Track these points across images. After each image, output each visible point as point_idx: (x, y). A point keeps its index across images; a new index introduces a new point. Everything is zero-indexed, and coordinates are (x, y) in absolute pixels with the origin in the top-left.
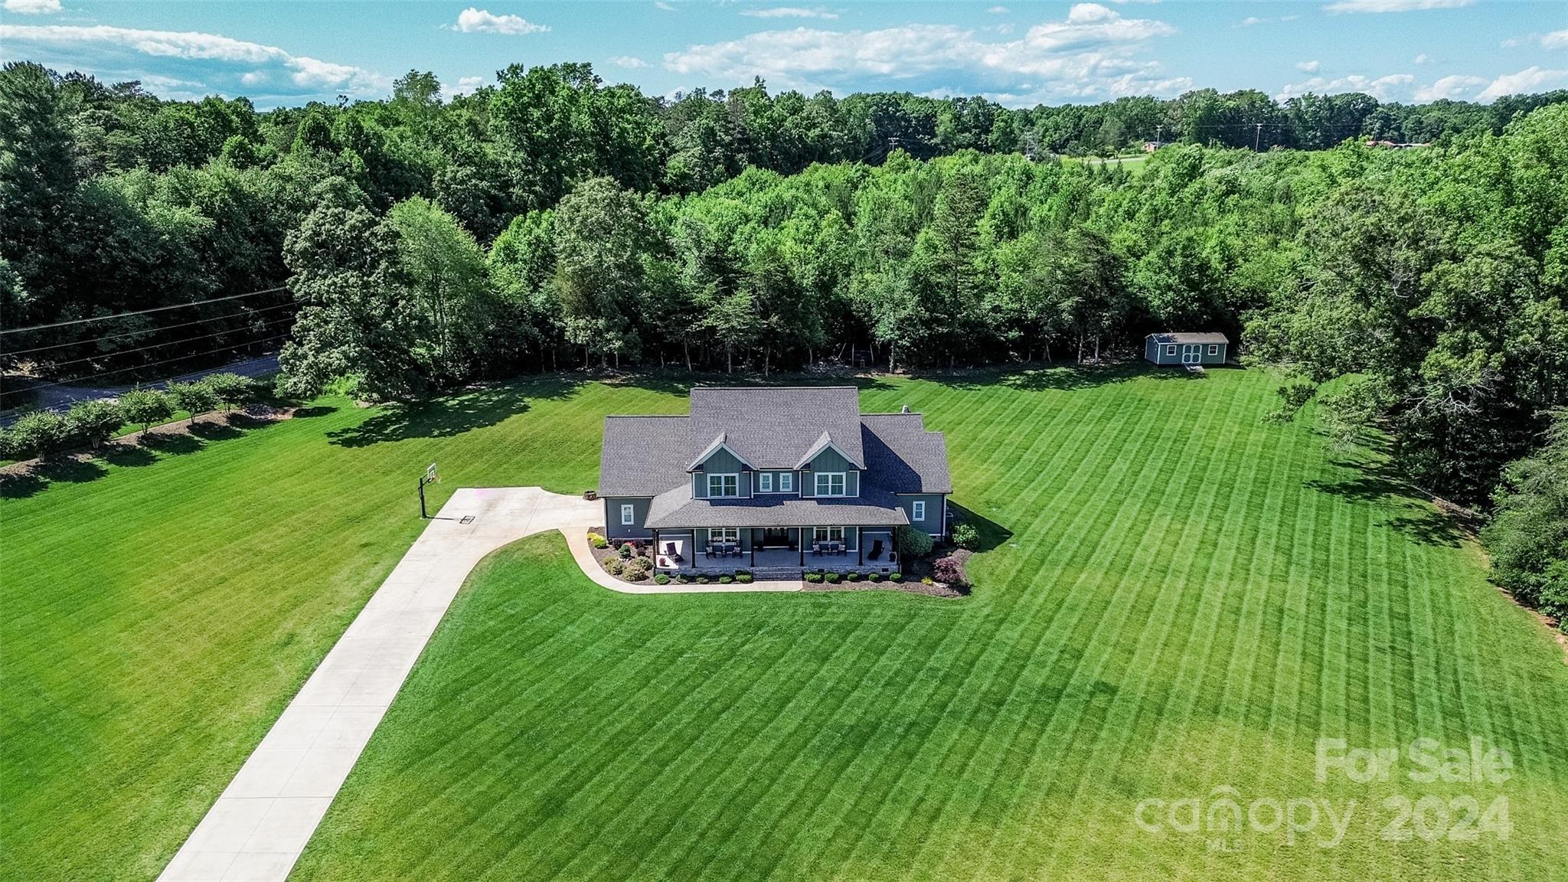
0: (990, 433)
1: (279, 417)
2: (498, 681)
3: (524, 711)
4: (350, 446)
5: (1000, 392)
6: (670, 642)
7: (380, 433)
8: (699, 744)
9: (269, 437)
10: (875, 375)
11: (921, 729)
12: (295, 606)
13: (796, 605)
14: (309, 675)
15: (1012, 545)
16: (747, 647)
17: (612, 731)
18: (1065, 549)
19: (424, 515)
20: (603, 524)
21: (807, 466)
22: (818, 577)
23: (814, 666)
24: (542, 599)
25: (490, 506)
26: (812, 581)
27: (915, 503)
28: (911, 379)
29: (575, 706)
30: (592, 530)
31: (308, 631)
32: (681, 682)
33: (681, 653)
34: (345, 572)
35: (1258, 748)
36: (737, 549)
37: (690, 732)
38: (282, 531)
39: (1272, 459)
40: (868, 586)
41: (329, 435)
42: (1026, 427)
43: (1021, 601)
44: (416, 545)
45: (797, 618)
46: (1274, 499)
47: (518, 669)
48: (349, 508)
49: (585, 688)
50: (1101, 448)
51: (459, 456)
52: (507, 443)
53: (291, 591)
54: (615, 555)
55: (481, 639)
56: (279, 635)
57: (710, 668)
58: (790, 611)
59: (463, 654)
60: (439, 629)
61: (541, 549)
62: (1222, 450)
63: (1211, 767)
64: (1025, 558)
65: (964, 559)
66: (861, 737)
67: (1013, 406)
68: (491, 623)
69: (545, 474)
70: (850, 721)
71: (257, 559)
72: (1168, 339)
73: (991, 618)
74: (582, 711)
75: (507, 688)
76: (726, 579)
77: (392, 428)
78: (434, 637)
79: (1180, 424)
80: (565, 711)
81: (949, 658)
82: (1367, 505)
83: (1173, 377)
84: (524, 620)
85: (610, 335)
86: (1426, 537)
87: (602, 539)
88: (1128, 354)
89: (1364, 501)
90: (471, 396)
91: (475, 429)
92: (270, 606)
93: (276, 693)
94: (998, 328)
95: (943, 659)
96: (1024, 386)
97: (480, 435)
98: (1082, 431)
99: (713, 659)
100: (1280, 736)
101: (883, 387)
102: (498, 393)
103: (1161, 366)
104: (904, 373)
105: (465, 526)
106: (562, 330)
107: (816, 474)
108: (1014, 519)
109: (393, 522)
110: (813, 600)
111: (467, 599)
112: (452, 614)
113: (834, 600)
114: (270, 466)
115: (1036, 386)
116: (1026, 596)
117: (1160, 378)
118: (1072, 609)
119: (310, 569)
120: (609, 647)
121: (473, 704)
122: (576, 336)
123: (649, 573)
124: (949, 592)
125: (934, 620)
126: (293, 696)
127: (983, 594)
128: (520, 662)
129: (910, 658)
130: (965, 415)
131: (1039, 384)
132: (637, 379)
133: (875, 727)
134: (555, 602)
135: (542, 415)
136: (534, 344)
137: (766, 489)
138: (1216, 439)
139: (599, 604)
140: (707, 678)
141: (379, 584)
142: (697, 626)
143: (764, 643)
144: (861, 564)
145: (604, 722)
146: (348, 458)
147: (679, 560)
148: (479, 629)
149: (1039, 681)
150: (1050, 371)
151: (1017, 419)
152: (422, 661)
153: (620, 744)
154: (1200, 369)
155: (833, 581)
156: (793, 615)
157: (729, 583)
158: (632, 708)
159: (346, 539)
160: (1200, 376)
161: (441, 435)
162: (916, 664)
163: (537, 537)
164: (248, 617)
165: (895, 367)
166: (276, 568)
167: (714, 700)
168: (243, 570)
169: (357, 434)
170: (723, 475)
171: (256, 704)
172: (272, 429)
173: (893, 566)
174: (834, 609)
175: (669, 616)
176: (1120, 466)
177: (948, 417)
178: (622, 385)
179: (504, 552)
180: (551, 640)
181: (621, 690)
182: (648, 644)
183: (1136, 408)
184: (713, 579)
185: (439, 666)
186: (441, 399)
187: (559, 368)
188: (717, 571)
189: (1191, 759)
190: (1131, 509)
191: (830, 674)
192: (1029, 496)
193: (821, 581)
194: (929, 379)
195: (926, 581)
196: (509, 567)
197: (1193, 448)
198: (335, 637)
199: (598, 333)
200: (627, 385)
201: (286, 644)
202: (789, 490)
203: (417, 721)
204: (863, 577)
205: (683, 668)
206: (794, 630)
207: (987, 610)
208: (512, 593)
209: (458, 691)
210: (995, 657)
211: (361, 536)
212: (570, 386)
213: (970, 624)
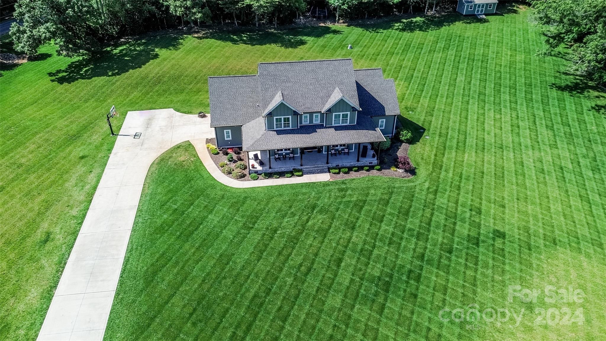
0: (394, 60)
1: (20, 61)
2: (177, 263)
3: (196, 286)
4: (62, 83)
5: (392, 33)
6: (268, 223)
7: (78, 73)
8: (299, 301)
9: (16, 76)
10: (329, 25)
11: (415, 275)
12: (47, 209)
13: (330, 191)
14: (64, 268)
15: (427, 137)
16: (310, 223)
17: (250, 295)
18: (453, 137)
19: (113, 134)
20: (213, 136)
21: (330, 111)
22: (337, 171)
23: (348, 234)
24: (191, 195)
25: (148, 123)
26: (334, 173)
27: (380, 120)
28: (348, 26)
29: (225, 278)
30: (208, 141)
31: (57, 230)
32: (280, 253)
33: (275, 231)
34: (73, 181)
36: (291, 155)
37: (293, 292)
38: (32, 147)
39: (530, 71)
40: (363, 174)
41: (50, 74)
42: (410, 55)
43: (442, 176)
44: (112, 156)
45: (332, 200)
46: (536, 96)
47: (187, 251)
48: (69, 128)
49: (228, 263)
50: (448, 67)
51: (125, 88)
52: (149, 79)
53: (43, 197)
54: (225, 159)
55: (161, 230)
56: (39, 235)
57: (293, 241)
58: (328, 195)
60: (136, 223)
61: (182, 157)
62: (505, 66)
64: (436, 146)
65: (406, 150)
66: (385, 285)
67: (401, 42)
68: (165, 216)
69: (174, 98)
71: (20, 171)
73: (431, 190)
74: (229, 281)
75: (183, 268)
76: (289, 175)
77: (85, 69)
78: (134, 230)
79: (482, 51)
80: (220, 282)
82: (579, 97)
83: (473, 22)
84: (183, 213)
85: (194, 10)
87: (214, 147)
88: (448, 9)
89: (578, 95)
90: (125, 47)
91: (131, 71)
92: (31, 210)
93: (46, 284)
96: (403, 30)
97: (134, 74)
98: (438, 56)
99: (293, 233)
100: (588, 256)
101: (335, 32)
102: (139, 45)
103: (465, 16)
104: (343, 23)
105: (137, 141)
106: (168, 7)
107: (334, 114)
108: (422, 118)
109: (96, 139)
110: (337, 187)
111: (148, 198)
112: (141, 211)
113: (348, 186)
114: (19, 98)
115: (409, 29)
116: (443, 173)
117: (468, 23)
118: (467, 179)
119: (52, 178)
120: (235, 228)
121: (165, 283)
122: (176, 11)
123: (246, 172)
124: (405, 175)
125: (403, 194)
126: (55, 287)
127: (422, 172)
128: (187, 246)
129: (397, 223)
130: (379, 49)
131: (410, 28)
132: (211, 33)
133: (391, 276)
134: (198, 198)
135: (165, 60)
136: (153, 15)
137: (306, 122)
138: (501, 60)
139: (223, 197)
140: (293, 248)
141: (95, 188)
142: (280, 210)
144: (358, 161)
145: (243, 290)
146: (63, 91)
147: (261, 164)
148: (159, 222)
149: (466, 232)
150: (414, 20)
151: (405, 50)
152: (130, 251)
153: (256, 306)
154: (484, 16)
155: (346, 173)
156: (330, 198)
157: (291, 177)
158: (257, 276)
159: (70, 153)
160: (486, 21)
161: (113, 75)
162: (401, 227)
163: (178, 147)
164: (20, 219)
165: (339, 19)
166: (32, 177)
167: (301, 265)
168: (13, 180)
169: (65, 74)
170: (282, 117)
172: (17, 70)
173: (375, 161)
174: (349, 192)
175: (263, 203)
176: (461, 78)
177: (371, 51)
178: (204, 38)
179: (162, 160)
180: (201, 227)
181: (248, 262)
182: (256, 226)
183: (459, 41)
184: (281, 174)
185: (141, 253)
186: (109, 49)
187: (169, 28)
188: (283, 169)
190: (474, 107)
191: (358, 238)
192: (425, 102)
193: (339, 173)
194: (356, 26)
195: (393, 169)
196: (167, 172)
197: (491, 65)
198: (75, 234)
199: (187, 8)
200: (207, 38)
201: (46, 241)
202: (318, 122)
203: (134, 301)
204: (360, 168)
205: (279, 242)
206: (332, 209)
207: (427, 185)
208: (173, 192)
209: (155, 273)
210: (440, 218)
211: (78, 150)
212: (176, 39)
213: (421, 196)
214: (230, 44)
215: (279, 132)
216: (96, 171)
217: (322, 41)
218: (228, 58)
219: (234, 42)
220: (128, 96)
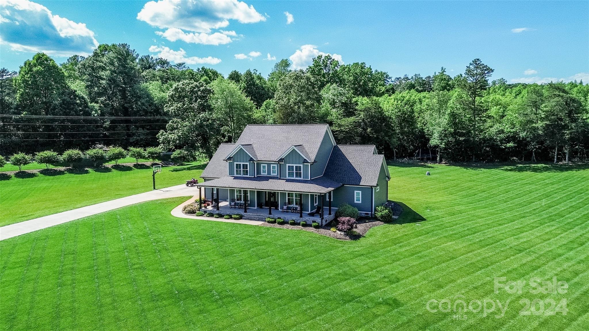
1: (173, 166)
7: (189, 168)
10: (428, 163)
13: (246, 231)
15: (417, 224)
19: (154, 188)
21: (281, 160)
22: (273, 220)
25: (185, 188)
26: (269, 222)
27: (356, 192)
28: (447, 166)
40: (296, 228)
43: (388, 248)
58: (240, 233)
61: (172, 201)
64: (418, 230)
65: (375, 226)
67: (496, 176)
70: (194, 287)
73: (355, 253)
76: (227, 217)
77: (195, 167)
81: (300, 267)
94: (501, 141)
95: (296, 267)
96: (510, 170)
98: (531, 187)
104: (445, 163)
107: (287, 165)
108: (436, 215)
110: (258, 230)
113: (269, 232)
115: (519, 170)
116: (395, 247)
118: (421, 257)
125: (316, 248)
127: (366, 241)
129: (276, 263)
130: (461, 178)
131: (521, 170)
133: (204, 293)
137: (264, 173)
139: (157, 219)
143: (206, 244)
144: (301, 217)
147: (214, 206)
149: (347, 289)
150: (533, 165)
151: (491, 181)
155: (279, 223)
156: (239, 235)
157: (228, 219)
162: (275, 267)
165: (441, 161)
169: (182, 169)
170: (242, 164)
173: (319, 220)
174: (264, 235)
175: (179, 227)
176: (542, 203)
179: (158, 200)
183: (578, 181)
188: (227, 213)
190: (529, 221)
191: (219, 263)
192: (460, 208)
193: (274, 222)
195: (333, 229)
202: (276, 174)
207: (358, 249)
210: (332, 272)
213: (338, 253)
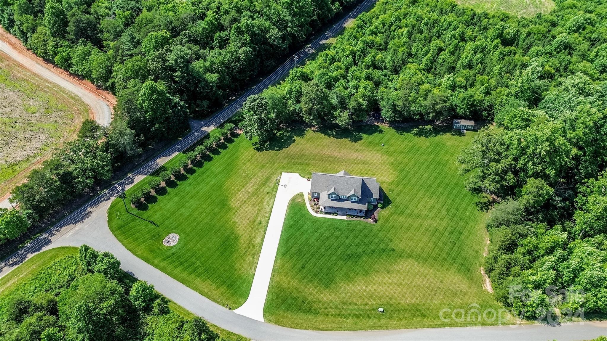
0: (400, 157)
1: (240, 132)
2: (294, 238)
3: (298, 246)
4: (258, 151)
5: (409, 136)
6: (322, 231)
7: (264, 146)
10: (379, 124)
11: (359, 256)
12: (260, 212)
15: (390, 206)
16: (334, 234)
17: (312, 251)
18: (401, 208)
19: (277, 184)
21: (350, 196)
22: (349, 216)
23: (345, 240)
24: (300, 216)
25: (290, 180)
27: (371, 199)
30: (309, 194)
31: (263, 220)
32: (323, 241)
33: (323, 234)
34: (266, 202)
35: (413, 266)
37: (323, 253)
38: (252, 184)
40: (358, 219)
41: (253, 144)
43: (386, 225)
44: (277, 194)
45: (344, 227)
47: (297, 235)
48: (262, 178)
49: (308, 241)
50: (424, 167)
52: (291, 154)
53: (257, 207)
54: (313, 203)
55: (291, 226)
56: (258, 221)
57: (328, 238)
58: (343, 225)
59: (289, 230)
60: (284, 223)
61: (299, 199)
63: (403, 269)
64: (391, 211)
65: (378, 211)
66: (350, 257)
67: (411, 144)
68: (292, 222)
69: (299, 168)
70: (348, 253)
71: (249, 195)
72: (458, 123)
73: (379, 229)
74: (307, 246)
75: (296, 240)
77: (266, 144)
78: (283, 225)
79: (448, 158)
80: (305, 246)
81: (368, 240)
82: (475, 196)
83: (456, 135)
84: (297, 222)
86: (481, 208)
87: (310, 197)
90: (282, 132)
91: (284, 149)
92: (255, 212)
93: (262, 237)
94: (414, 115)
95: (367, 240)
96: (416, 134)
97: (285, 151)
98: (423, 158)
99: (328, 236)
100: (419, 263)
101: (380, 131)
102: (288, 132)
103: (455, 129)
104: (387, 125)
105: (285, 188)
108: (394, 196)
109: (272, 185)
110: (347, 222)
111: (288, 214)
112: (286, 219)
113: (351, 222)
114: (243, 157)
115: (419, 134)
117: (453, 134)
118: (395, 228)
119: (259, 200)
120: (311, 231)
121: (291, 243)
123: (319, 210)
124: (373, 222)
125: (368, 229)
127: (380, 222)
128: (298, 233)
129: (362, 239)
130: (397, 148)
131: (421, 133)
133: (352, 255)
134: (303, 217)
135: (298, 143)
137: (341, 198)
139: (310, 219)
140: (327, 240)
141: (272, 207)
142: (326, 227)
143: (337, 233)
144: (358, 214)
145: (311, 249)
146: (259, 156)
147: (325, 208)
148: (290, 224)
149: (382, 247)
151: (409, 151)
152: (282, 232)
153: (313, 255)
154: (465, 131)
155: (352, 217)
157: (333, 215)
158: (315, 246)
159: (264, 190)
160: (463, 135)
161: (278, 150)
162: (362, 241)
163: (299, 194)
164: (252, 215)
165: (386, 121)
166: (253, 199)
167: (328, 246)
168: (248, 198)
169: (258, 145)
170: (334, 196)
171: (259, 239)
172: (239, 138)
173: (364, 215)
174: (351, 225)
175: (322, 223)
176: (426, 175)
177: (393, 149)
179: (293, 200)
180: (302, 228)
181: (313, 242)
182: (318, 231)
183: (441, 148)
184: (330, 214)
185: (285, 233)
188: (331, 212)
189: (401, 267)
190: (421, 193)
191: (347, 241)
192: (400, 187)
194: (393, 127)
195: (369, 219)
196: (294, 205)
198: (268, 223)
199: (311, 120)
201: (260, 224)
202: (346, 199)
203: (283, 247)
204: (357, 217)
205: (323, 238)
206: (343, 230)
207: (379, 227)
208: (295, 214)
209: (288, 240)
210: (376, 240)
211: (266, 190)
212: (304, 130)
213: (374, 231)
214: (327, 136)
215: (332, 200)
216: (272, 200)
217: (371, 138)
218: (324, 146)
219: (329, 135)
220: (282, 163)
